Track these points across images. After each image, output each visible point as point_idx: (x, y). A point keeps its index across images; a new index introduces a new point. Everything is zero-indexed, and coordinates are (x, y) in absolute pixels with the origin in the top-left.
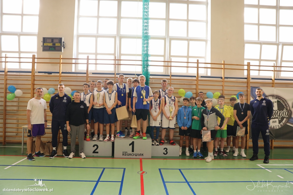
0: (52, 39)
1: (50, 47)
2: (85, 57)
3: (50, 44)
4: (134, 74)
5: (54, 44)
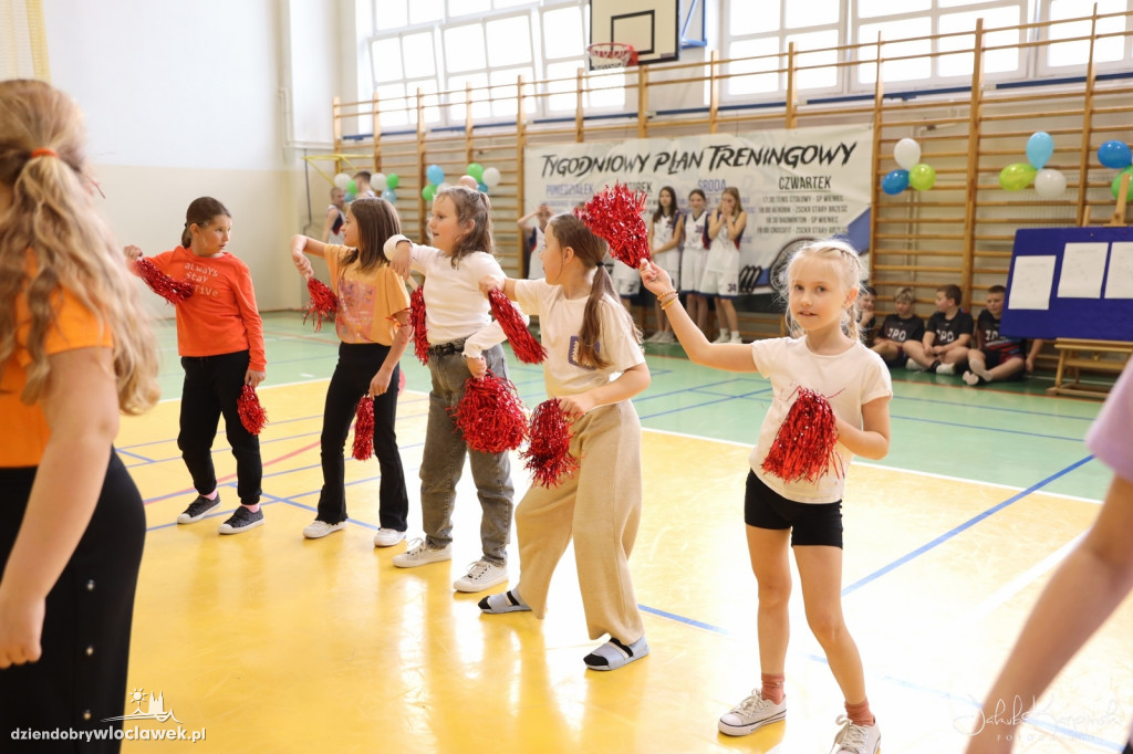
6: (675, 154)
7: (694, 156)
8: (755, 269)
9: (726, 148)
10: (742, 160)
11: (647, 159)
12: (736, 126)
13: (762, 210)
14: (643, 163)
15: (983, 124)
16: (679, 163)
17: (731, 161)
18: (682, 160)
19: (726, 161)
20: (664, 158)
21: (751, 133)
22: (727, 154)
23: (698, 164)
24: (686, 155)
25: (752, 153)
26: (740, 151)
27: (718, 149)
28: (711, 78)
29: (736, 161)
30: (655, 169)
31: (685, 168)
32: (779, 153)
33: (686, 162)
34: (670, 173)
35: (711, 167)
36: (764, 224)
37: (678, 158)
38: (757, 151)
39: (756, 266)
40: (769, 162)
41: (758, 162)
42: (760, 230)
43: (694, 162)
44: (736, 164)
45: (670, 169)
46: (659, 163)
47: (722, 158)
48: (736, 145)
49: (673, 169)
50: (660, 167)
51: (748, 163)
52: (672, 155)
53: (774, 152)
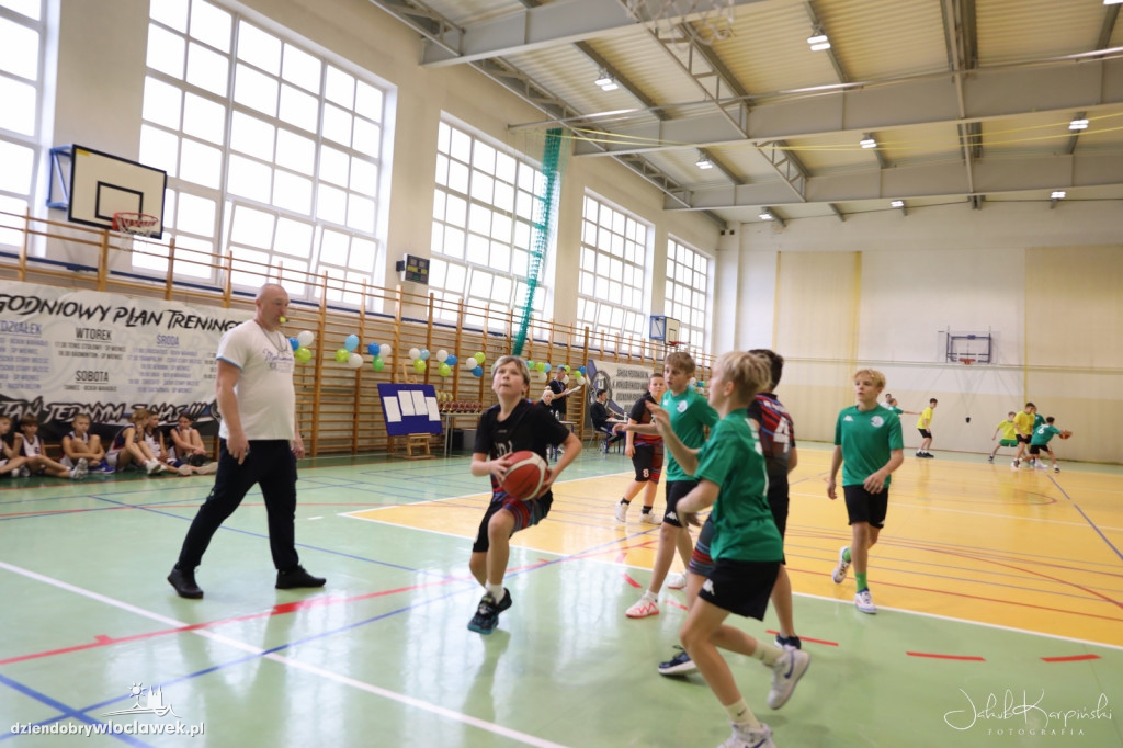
0: (419, 260)
1: (414, 274)
2: (456, 299)
3: (415, 270)
4: (501, 335)
5: (419, 270)
6: (133, 310)
7: (153, 315)
8: (202, 405)
9: (179, 313)
10: (190, 324)
11: (108, 310)
12: (186, 298)
13: (207, 362)
14: (104, 313)
15: (327, 326)
16: (137, 318)
17: (183, 323)
18: (140, 316)
19: (179, 322)
20: (122, 312)
21: (200, 306)
22: (180, 318)
23: (158, 322)
24: (144, 313)
25: (199, 320)
26: (190, 317)
27: (174, 313)
28: (171, 258)
29: (186, 324)
30: (115, 320)
31: (143, 323)
32: (220, 323)
33: (144, 319)
34: (128, 325)
35: (169, 326)
36: (209, 373)
37: (137, 314)
38: (203, 319)
39: (203, 402)
40: (213, 328)
41: (203, 327)
42: (206, 376)
43: (153, 320)
44: (186, 326)
45: (128, 322)
46: (118, 316)
47: (177, 321)
48: (187, 311)
49: (131, 323)
50: (118, 319)
51: (196, 327)
52: (130, 311)
53: (216, 323)
